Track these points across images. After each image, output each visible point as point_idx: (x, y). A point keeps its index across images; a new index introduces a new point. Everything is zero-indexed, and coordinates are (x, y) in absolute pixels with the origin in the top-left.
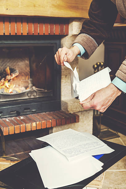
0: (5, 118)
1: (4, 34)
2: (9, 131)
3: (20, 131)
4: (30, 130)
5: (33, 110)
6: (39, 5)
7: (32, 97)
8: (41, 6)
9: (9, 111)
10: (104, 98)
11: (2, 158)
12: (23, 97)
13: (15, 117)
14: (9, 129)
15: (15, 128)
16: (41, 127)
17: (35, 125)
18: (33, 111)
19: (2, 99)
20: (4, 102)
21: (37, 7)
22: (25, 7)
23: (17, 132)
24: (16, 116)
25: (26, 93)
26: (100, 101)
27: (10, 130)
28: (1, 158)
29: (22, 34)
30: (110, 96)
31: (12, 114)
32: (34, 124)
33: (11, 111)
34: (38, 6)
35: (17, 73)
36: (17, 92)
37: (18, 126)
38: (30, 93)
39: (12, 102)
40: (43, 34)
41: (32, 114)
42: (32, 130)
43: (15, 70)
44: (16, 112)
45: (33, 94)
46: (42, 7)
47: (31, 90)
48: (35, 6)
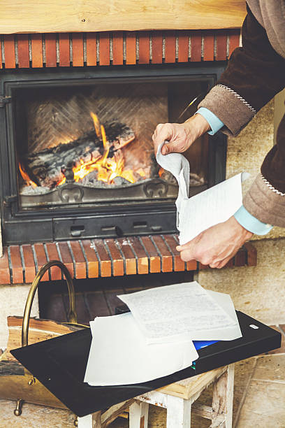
0: (91, 239)
1: (85, 63)
2: (87, 270)
3: (112, 272)
4: (135, 273)
5: (154, 228)
6: (155, 7)
7: (157, 196)
8: (160, 8)
9: (99, 225)
10: (218, 243)
11: (63, 324)
12: (134, 196)
13: (111, 240)
14: (87, 266)
15: (101, 266)
16: (161, 268)
17: (147, 264)
18: (153, 230)
19: (87, 198)
20: (90, 205)
21: (150, 11)
22: (123, 12)
23: (106, 273)
24: (114, 238)
25: (142, 187)
26: (209, 249)
27: (89, 269)
28: (62, 326)
29: (124, 61)
30: (229, 241)
31: (106, 233)
32: (144, 261)
33: (104, 225)
34: (153, 8)
35: (130, 137)
36: (123, 183)
37: (107, 262)
38: (151, 188)
39: (107, 205)
40: (174, 61)
41: (152, 235)
42: (139, 273)
43: (128, 129)
44: (114, 228)
45: (159, 190)
46: (162, 10)
47: (153, 180)
48: (145, 9)
